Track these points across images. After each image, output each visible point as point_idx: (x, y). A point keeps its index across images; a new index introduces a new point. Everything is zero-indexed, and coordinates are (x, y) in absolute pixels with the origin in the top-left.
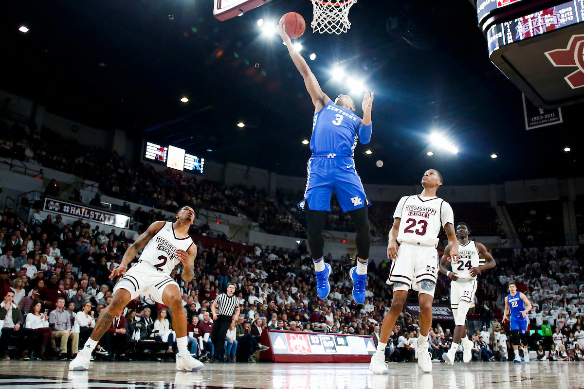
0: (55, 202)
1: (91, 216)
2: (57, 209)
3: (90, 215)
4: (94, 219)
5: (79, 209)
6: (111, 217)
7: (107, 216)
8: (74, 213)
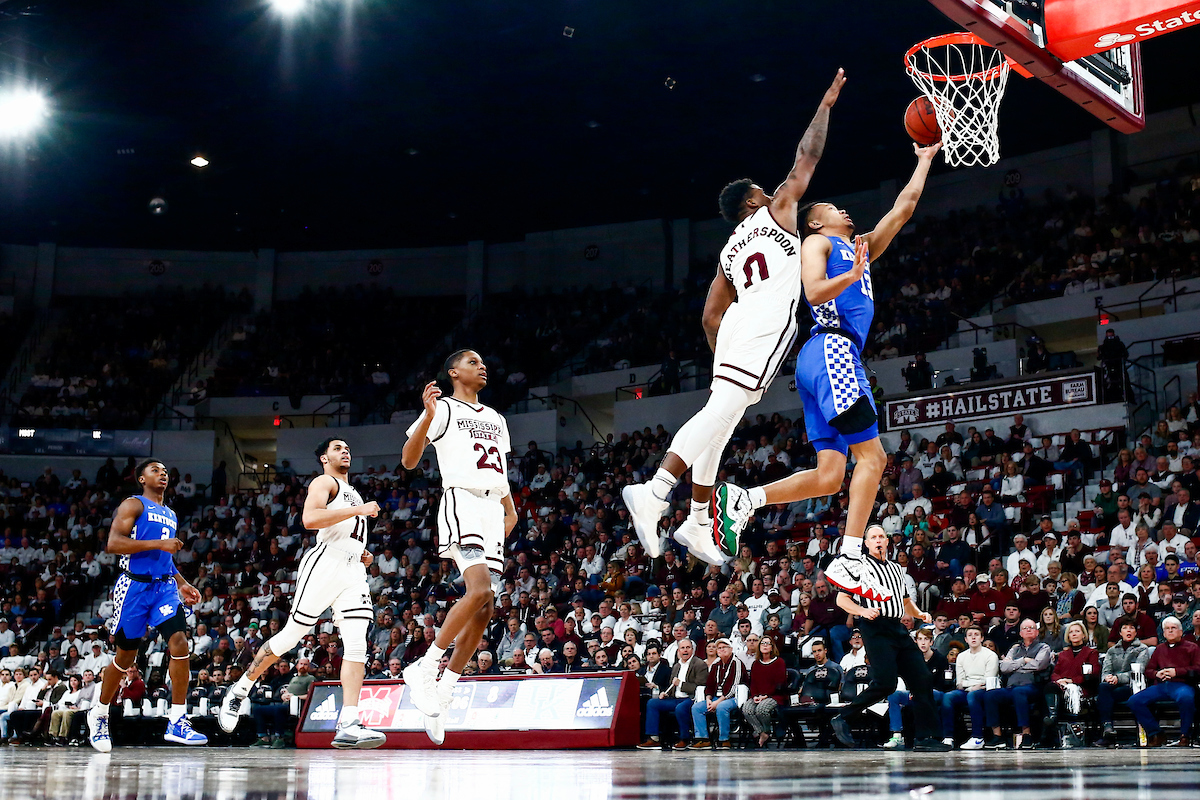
0: (906, 405)
1: (990, 406)
2: (912, 418)
3: (988, 404)
4: (1001, 409)
5: (960, 401)
6: (1042, 389)
7: (1032, 392)
8: (951, 413)
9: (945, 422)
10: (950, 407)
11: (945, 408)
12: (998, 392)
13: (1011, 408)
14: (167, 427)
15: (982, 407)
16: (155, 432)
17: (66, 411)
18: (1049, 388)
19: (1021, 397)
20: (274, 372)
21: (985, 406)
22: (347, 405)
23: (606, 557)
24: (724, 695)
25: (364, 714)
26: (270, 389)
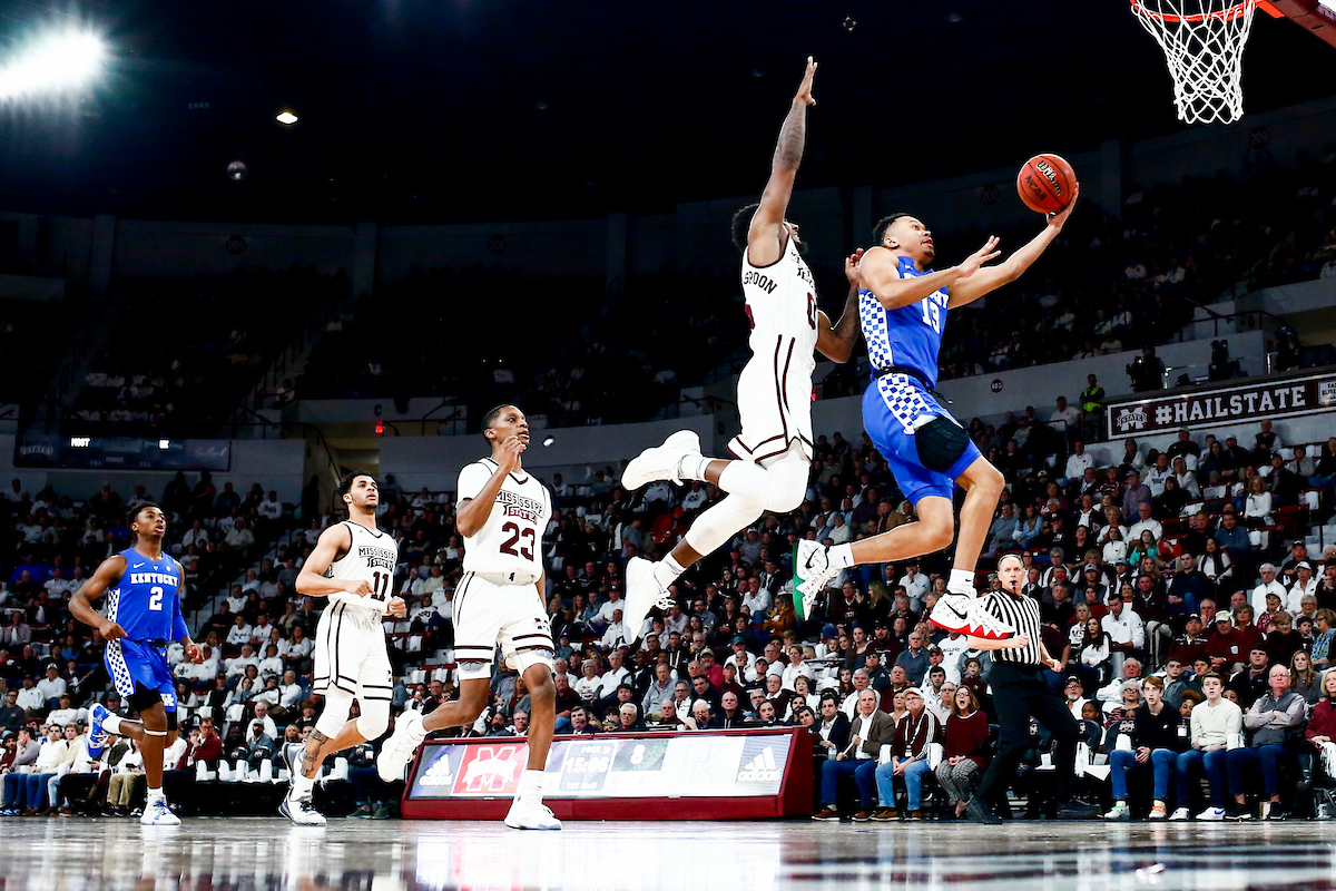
0: (1131, 409)
1: (1233, 411)
2: (1139, 425)
3: (1230, 407)
4: (1245, 414)
5: (1196, 404)
6: (1295, 390)
7: (1282, 393)
8: (1185, 419)
9: (1178, 429)
10: (1184, 412)
11: (1178, 413)
12: (1241, 393)
13: (1258, 413)
14: (249, 436)
15: (1222, 411)
16: (234, 441)
17: (128, 415)
18: (1302, 389)
19: (1269, 399)
20: (375, 370)
21: (1225, 410)
22: (463, 409)
23: (773, 591)
24: (915, 754)
25: (484, 778)
26: (371, 389)
